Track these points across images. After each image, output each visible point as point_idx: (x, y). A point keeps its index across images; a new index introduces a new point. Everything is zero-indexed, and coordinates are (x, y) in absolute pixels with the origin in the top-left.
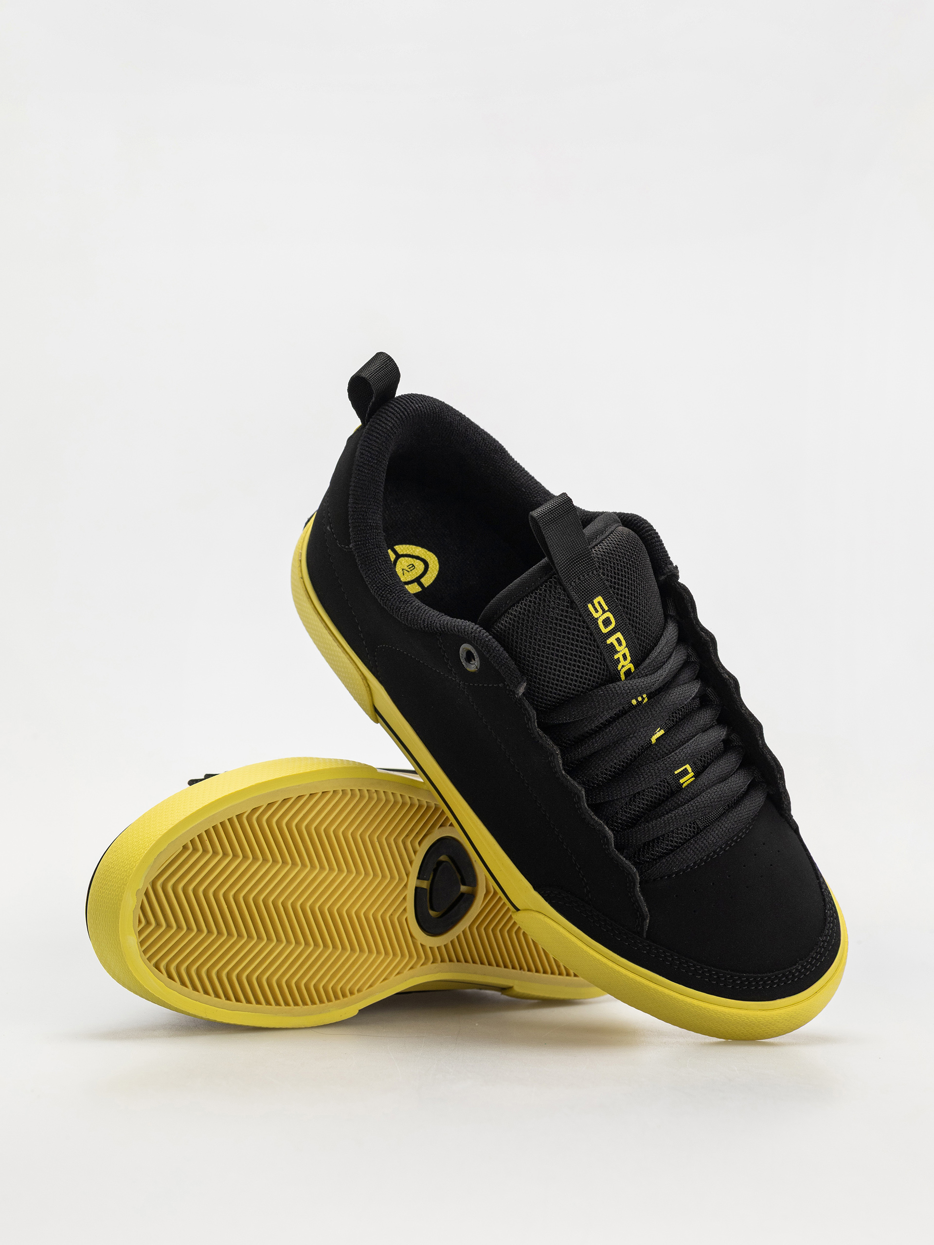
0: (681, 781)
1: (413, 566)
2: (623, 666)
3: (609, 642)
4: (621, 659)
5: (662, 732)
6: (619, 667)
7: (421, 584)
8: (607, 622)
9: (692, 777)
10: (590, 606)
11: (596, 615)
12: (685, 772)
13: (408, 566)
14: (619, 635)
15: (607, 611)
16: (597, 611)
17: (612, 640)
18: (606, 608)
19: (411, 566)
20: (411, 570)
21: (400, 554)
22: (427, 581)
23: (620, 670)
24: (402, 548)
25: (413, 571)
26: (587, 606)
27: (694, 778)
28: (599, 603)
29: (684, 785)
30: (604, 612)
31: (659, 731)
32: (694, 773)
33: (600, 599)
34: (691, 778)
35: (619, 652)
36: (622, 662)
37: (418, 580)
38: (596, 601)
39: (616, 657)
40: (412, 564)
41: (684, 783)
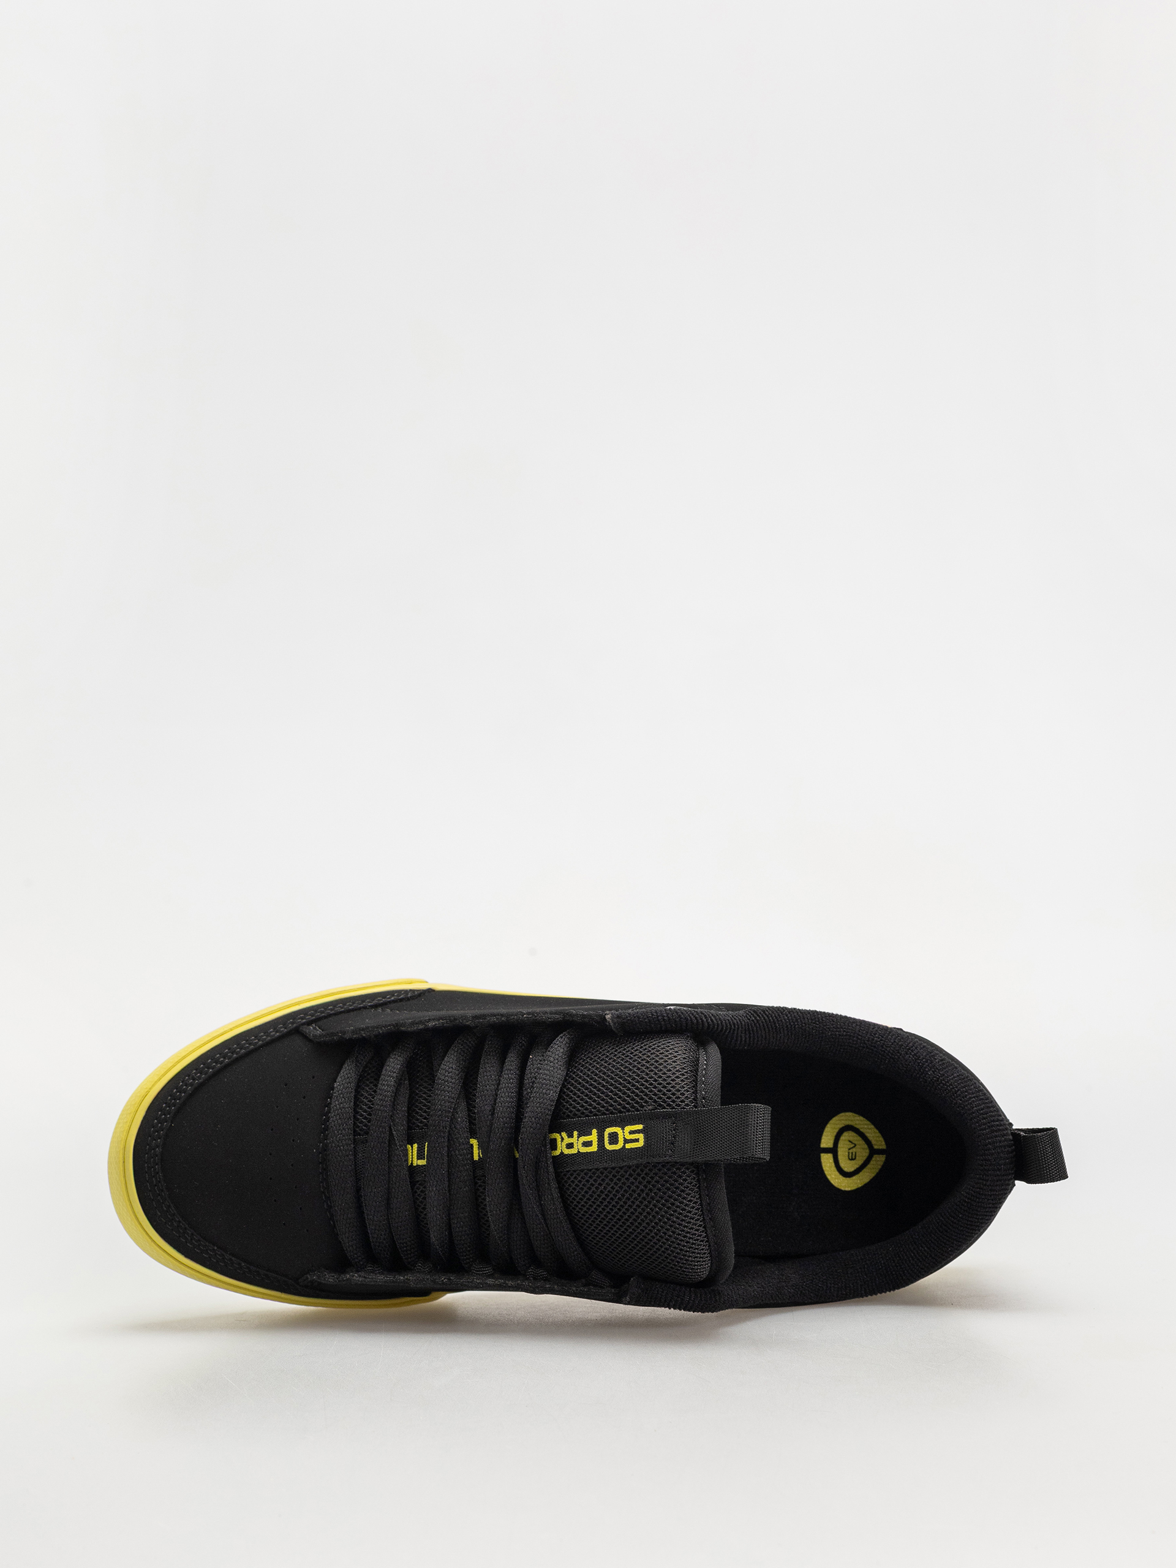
0: (415, 1146)
1: (852, 1159)
2: (562, 1139)
3: (594, 1131)
4: (571, 1140)
5: (476, 1158)
6: (564, 1134)
7: (827, 1151)
8: (614, 1138)
9: (412, 1163)
10: (640, 1127)
11: (628, 1128)
12: (420, 1156)
13: (856, 1153)
14: (594, 1148)
15: (624, 1144)
16: (631, 1132)
17: (594, 1137)
18: (628, 1146)
19: (854, 1157)
20: (849, 1153)
21: (875, 1156)
22: (827, 1160)
23: (560, 1135)
24: (879, 1163)
25: (847, 1153)
26: (641, 1124)
27: (409, 1164)
28: (637, 1140)
29: (409, 1146)
30: (626, 1141)
31: (479, 1153)
32: (415, 1167)
33: (641, 1144)
34: (412, 1161)
35: (578, 1137)
36: (567, 1140)
37: (834, 1151)
38: (641, 1136)
39: (575, 1133)
40: (855, 1159)
41: (412, 1147)
